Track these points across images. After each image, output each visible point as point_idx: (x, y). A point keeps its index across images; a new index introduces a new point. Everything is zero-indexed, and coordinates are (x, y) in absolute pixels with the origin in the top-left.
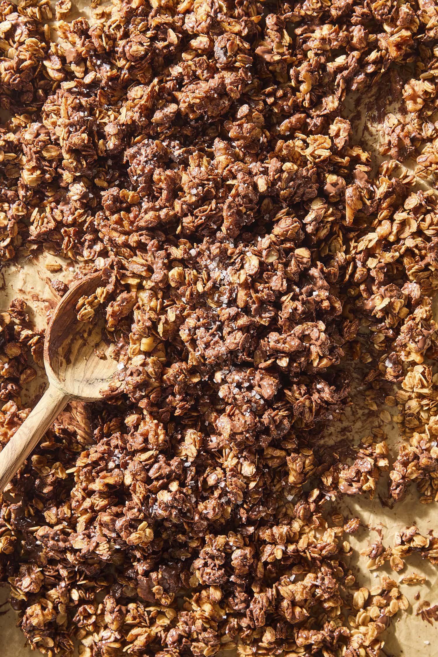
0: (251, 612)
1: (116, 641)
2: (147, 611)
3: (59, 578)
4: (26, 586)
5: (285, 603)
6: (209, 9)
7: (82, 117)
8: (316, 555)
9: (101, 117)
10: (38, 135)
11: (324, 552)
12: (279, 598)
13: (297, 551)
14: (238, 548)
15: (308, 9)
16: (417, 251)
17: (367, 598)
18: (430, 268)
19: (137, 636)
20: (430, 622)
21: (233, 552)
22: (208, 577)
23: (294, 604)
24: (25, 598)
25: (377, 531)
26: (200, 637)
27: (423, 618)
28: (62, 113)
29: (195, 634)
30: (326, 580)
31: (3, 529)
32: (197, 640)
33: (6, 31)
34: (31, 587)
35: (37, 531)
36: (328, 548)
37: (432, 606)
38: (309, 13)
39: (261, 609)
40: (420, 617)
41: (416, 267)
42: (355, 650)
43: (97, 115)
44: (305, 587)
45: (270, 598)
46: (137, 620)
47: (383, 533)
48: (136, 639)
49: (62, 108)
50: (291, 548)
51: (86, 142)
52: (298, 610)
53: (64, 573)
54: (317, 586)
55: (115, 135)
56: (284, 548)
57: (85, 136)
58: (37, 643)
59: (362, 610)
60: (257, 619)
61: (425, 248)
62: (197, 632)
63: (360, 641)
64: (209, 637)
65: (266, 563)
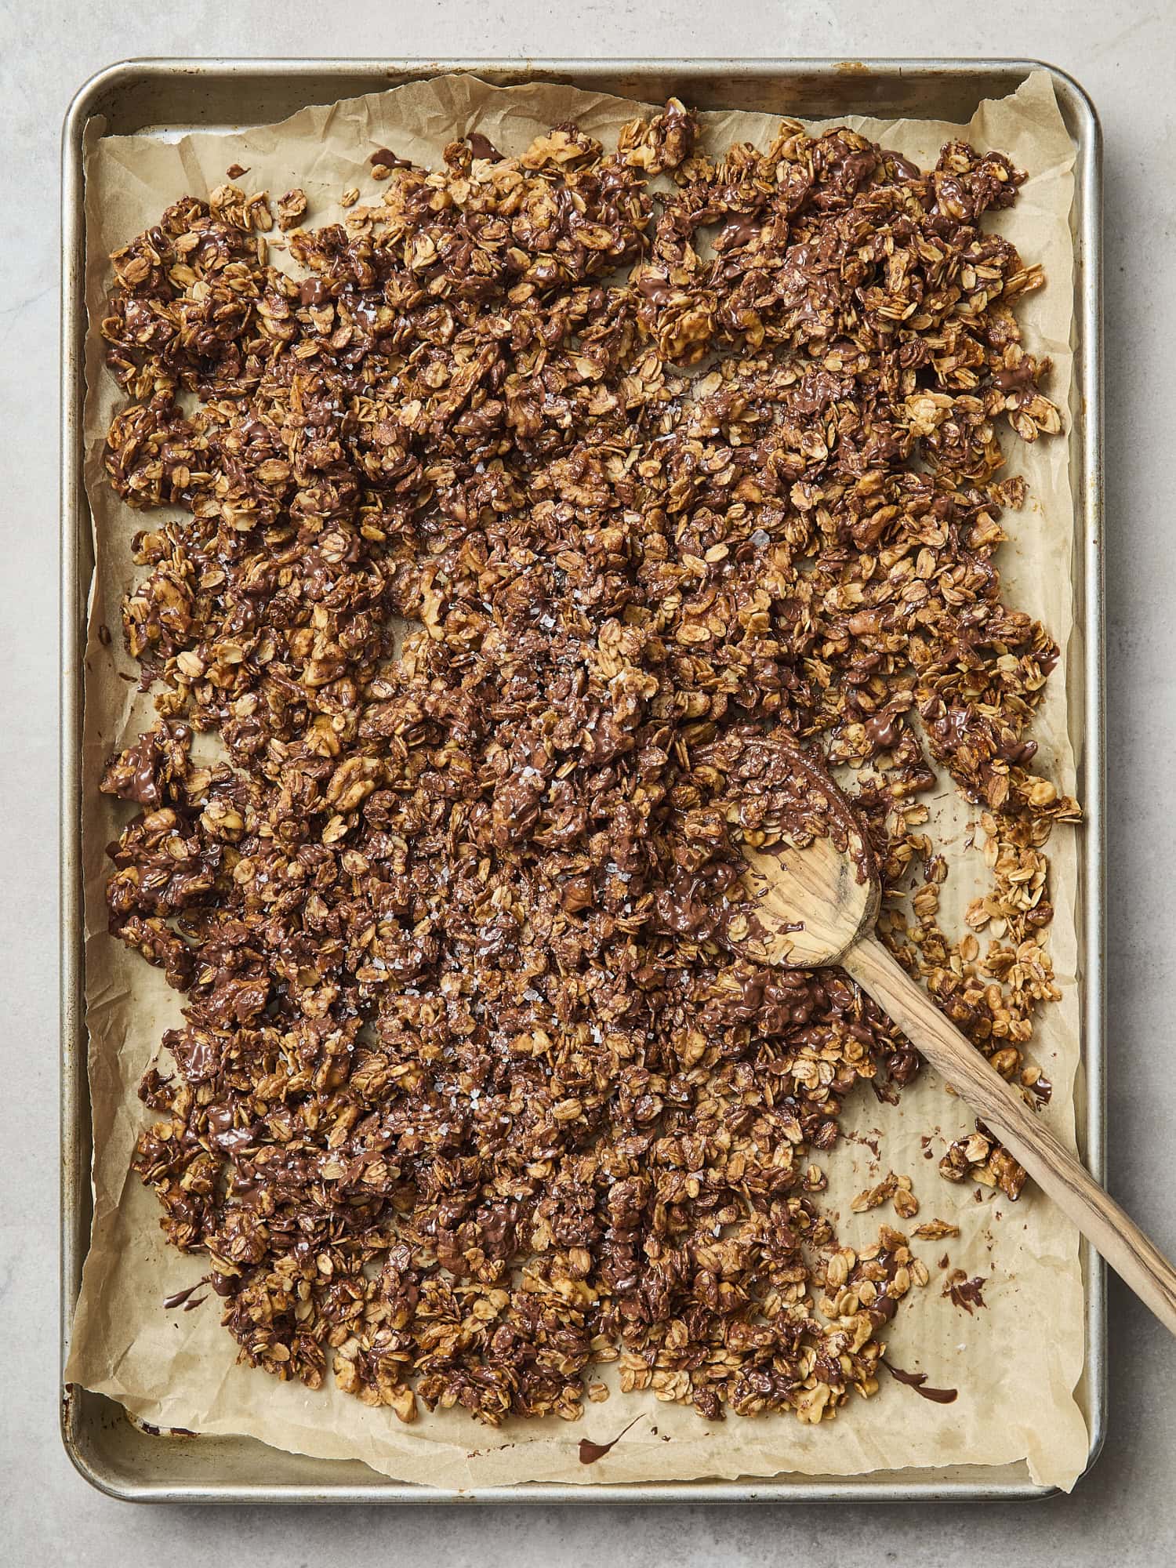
0: (645, 1294)
1: (400, 1349)
2: (457, 1295)
3: (295, 1232)
4: (238, 1250)
5: (705, 1277)
6: (555, 208)
7: (327, 411)
8: (760, 1190)
9: (364, 411)
10: (249, 440)
11: (774, 1185)
12: (694, 1268)
13: (723, 1182)
14: (619, 1179)
15: (734, 201)
16: (935, 632)
17: (852, 1265)
18: (959, 666)
19: (437, 1342)
20: (966, 1307)
21: (610, 1186)
22: (564, 1232)
23: (719, 1278)
24: (238, 1273)
25: (870, 1144)
26: (553, 1341)
27: (955, 1302)
28: (295, 403)
29: (543, 1335)
30: (778, 1234)
31: (195, 1149)
32: (546, 1345)
33: (189, 249)
34: (247, 1253)
35: (255, 1154)
36: (781, 1177)
37: (970, 1279)
38: (735, 208)
39: (662, 1289)
40: (949, 1299)
41: (934, 667)
42: (833, 1360)
43: (357, 410)
44: (741, 1248)
45: (679, 1267)
46: (437, 1312)
47: (879, 1147)
48: (438, 1344)
49: (293, 392)
50: (714, 1175)
51: (336, 456)
52: (726, 1288)
53: (308, 1223)
54: (762, 1246)
55: (392, 445)
56: (701, 1178)
57: (335, 445)
58: (259, 1354)
59: (843, 1287)
60: (656, 1307)
61: (950, 628)
62: (547, 1333)
63: (842, 1343)
64: (567, 1341)
65: (669, 1206)
